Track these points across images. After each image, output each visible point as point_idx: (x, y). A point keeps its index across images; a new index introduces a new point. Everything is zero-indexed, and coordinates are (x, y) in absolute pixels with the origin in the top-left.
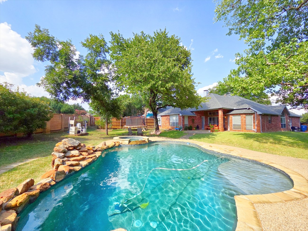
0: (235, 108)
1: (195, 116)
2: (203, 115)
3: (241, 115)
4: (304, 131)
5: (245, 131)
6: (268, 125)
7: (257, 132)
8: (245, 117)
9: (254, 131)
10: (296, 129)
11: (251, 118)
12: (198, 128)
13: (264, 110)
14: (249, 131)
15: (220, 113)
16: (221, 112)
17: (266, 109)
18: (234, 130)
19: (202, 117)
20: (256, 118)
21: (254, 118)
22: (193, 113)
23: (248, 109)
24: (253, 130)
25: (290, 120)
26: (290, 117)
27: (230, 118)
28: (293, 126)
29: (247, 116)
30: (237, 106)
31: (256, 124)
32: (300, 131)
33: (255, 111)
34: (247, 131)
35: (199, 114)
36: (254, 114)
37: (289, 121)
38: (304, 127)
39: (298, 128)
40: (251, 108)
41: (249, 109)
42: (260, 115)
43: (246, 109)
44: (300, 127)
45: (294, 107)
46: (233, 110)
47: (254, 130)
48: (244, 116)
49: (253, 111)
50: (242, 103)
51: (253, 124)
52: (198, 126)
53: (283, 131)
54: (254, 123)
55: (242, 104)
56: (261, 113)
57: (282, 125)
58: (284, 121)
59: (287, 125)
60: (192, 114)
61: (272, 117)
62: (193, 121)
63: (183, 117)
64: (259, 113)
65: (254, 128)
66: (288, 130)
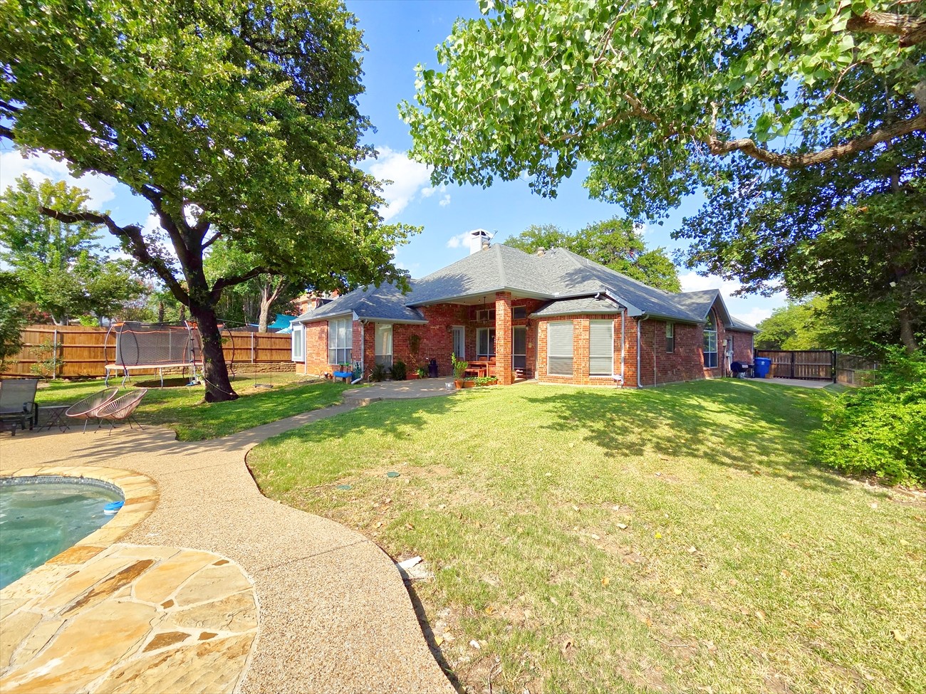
0: (557, 295)
1: (424, 326)
2: (457, 322)
3: (576, 321)
4: (764, 377)
5: (586, 383)
6: (663, 358)
7: (625, 384)
8: (588, 329)
9: (615, 381)
10: (744, 370)
11: (609, 329)
12: (433, 370)
13: (653, 303)
14: (601, 381)
15: (502, 311)
16: (502, 308)
17: (661, 302)
18: (551, 380)
19: (455, 327)
20: (623, 331)
21: (617, 331)
22: (418, 314)
23: (599, 299)
24: (613, 377)
25: (728, 341)
26: (728, 330)
27: (539, 331)
28: (736, 360)
29: (596, 323)
30: (567, 285)
31: (623, 355)
32: (752, 377)
33: (621, 306)
34: (593, 382)
35: (443, 315)
36: (618, 314)
37: (725, 343)
38: (763, 363)
39: (750, 366)
40: (608, 293)
41: (603, 296)
42: (637, 318)
43: (592, 296)
44: (752, 364)
45: (751, 284)
46: (551, 301)
47: (618, 378)
48: (585, 322)
49: (615, 305)
50: (584, 275)
51: (613, 356)
52: (433, 362)
53: (710, 376)
54: (617, 349)
55: (585, 279)
56: (639, 313)
57: (706, 356)
58: (713, 345)
59: (721, 355)
60: (410, 318)
61: (679, 331)
62: (414, 344)
63: (370, 328)
64: (634, 311)
65: (617, 371)
66: (723, 374)
